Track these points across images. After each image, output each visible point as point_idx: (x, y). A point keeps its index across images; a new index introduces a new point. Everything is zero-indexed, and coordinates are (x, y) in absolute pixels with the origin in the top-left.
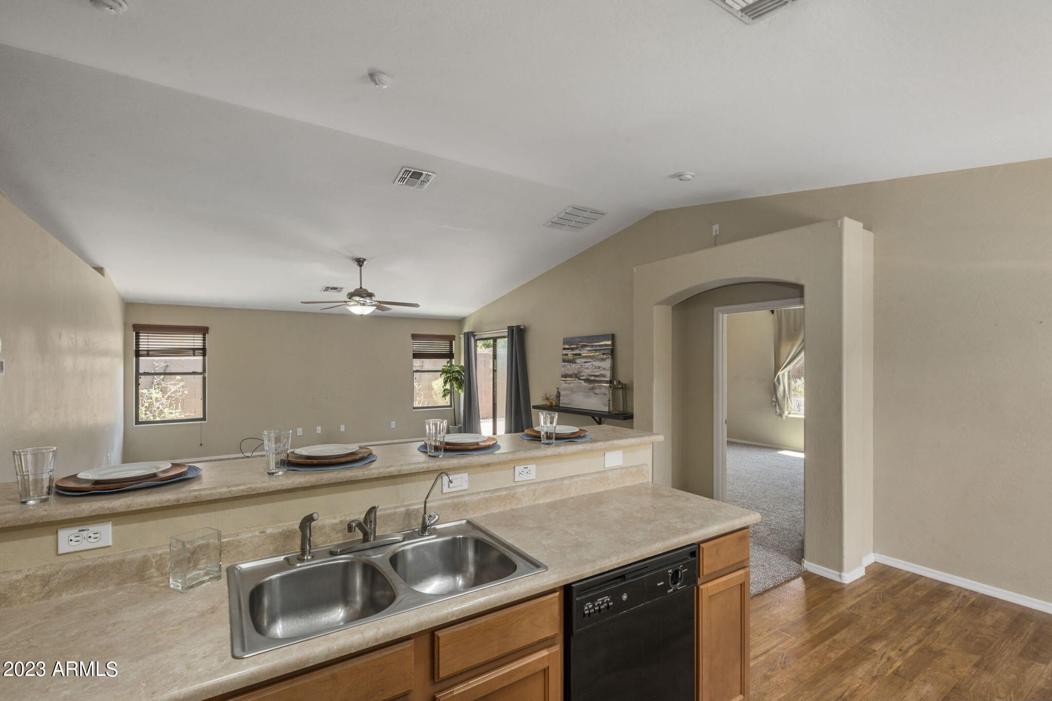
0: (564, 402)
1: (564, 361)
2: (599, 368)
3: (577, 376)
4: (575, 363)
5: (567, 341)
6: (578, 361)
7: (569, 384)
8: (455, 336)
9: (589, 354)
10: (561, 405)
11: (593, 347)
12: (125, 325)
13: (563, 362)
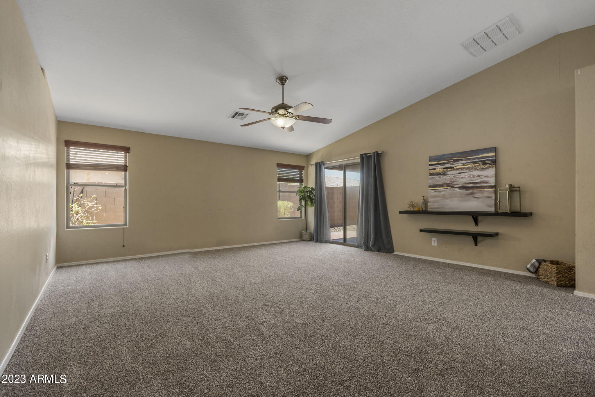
0: (432, 206)
1: (431, 174)
2: (479, 176)
3: (450, 185)
4: (446, 175)
5: (431, 159)
6: (449, 173)
7: (440, 192)
8: (304, 167)
9: (465, 166)
10: (429, 210)
11: (470, 160)
12: (58, 140)
13: (429, 175)
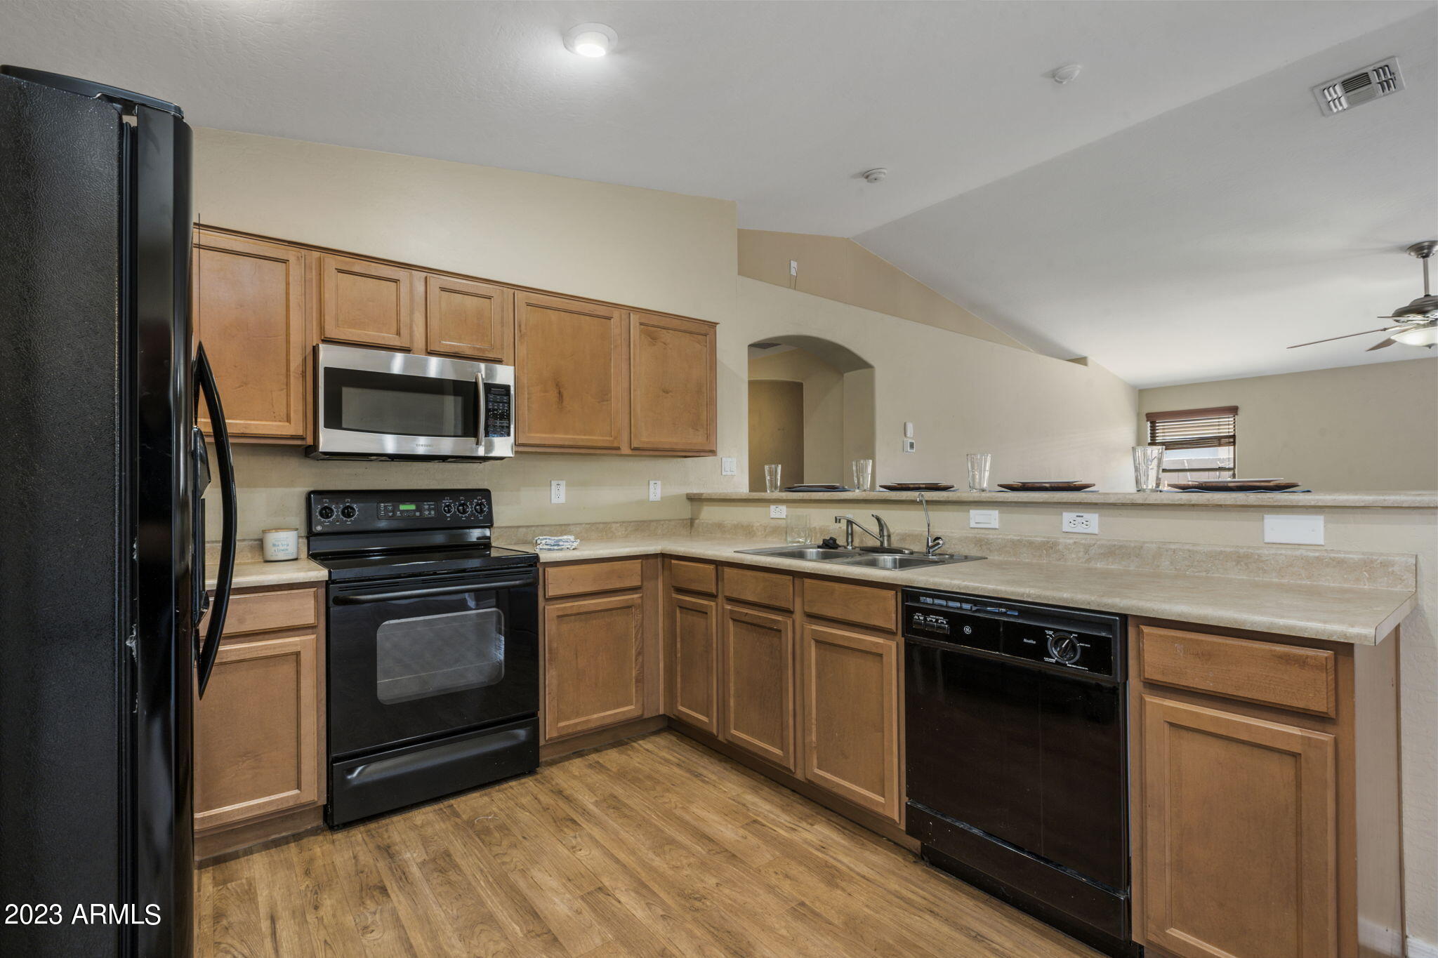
12: (1138, 415)
